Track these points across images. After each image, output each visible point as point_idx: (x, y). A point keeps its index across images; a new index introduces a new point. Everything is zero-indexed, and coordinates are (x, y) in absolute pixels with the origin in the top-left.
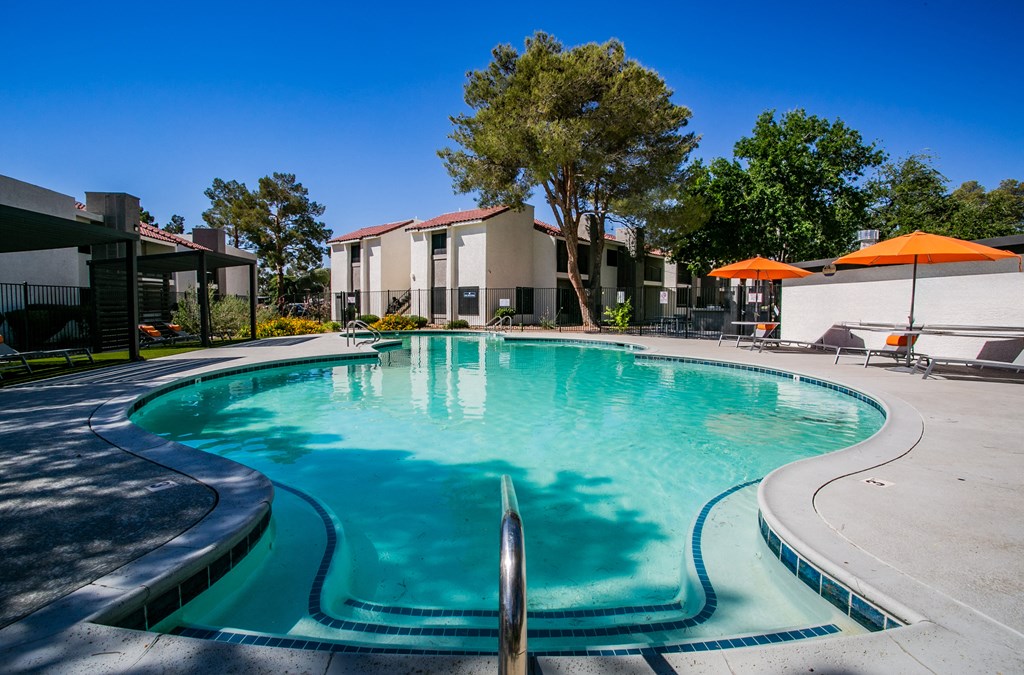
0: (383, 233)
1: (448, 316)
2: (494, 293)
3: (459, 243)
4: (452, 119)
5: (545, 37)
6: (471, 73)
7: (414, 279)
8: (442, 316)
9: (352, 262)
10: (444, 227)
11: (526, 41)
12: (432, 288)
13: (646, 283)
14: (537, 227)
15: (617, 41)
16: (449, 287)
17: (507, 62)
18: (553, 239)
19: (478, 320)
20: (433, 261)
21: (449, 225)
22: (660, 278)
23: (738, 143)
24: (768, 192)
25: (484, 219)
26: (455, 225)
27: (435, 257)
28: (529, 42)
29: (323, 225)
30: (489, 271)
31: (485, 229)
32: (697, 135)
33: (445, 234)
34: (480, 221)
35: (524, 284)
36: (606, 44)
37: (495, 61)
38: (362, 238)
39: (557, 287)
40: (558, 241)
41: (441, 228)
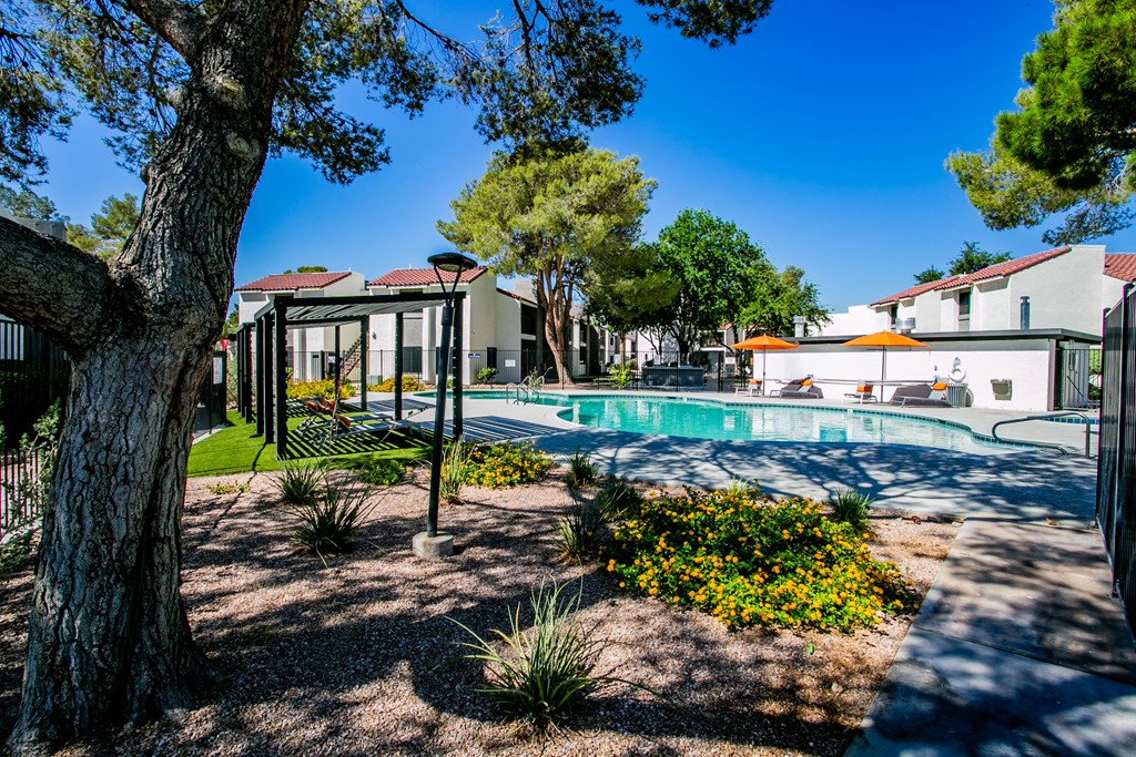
0: (327, 285)
1: (425, 376)
7: (375, 337)
8: (418, 376)
10: (422, 286)
14: (499, 291)
16: (425, 347)
18: (518, 302)
21: (428, 284)
23: (663, 230)
25: (470, 282)
27: (405, 315)
30: (471, 332)
31: (469, 290)
34: (466, 284)
35: (492, 345)
38: (297, 290)
39: (522, 348)
40: (522, 305)
41: (417, 287)
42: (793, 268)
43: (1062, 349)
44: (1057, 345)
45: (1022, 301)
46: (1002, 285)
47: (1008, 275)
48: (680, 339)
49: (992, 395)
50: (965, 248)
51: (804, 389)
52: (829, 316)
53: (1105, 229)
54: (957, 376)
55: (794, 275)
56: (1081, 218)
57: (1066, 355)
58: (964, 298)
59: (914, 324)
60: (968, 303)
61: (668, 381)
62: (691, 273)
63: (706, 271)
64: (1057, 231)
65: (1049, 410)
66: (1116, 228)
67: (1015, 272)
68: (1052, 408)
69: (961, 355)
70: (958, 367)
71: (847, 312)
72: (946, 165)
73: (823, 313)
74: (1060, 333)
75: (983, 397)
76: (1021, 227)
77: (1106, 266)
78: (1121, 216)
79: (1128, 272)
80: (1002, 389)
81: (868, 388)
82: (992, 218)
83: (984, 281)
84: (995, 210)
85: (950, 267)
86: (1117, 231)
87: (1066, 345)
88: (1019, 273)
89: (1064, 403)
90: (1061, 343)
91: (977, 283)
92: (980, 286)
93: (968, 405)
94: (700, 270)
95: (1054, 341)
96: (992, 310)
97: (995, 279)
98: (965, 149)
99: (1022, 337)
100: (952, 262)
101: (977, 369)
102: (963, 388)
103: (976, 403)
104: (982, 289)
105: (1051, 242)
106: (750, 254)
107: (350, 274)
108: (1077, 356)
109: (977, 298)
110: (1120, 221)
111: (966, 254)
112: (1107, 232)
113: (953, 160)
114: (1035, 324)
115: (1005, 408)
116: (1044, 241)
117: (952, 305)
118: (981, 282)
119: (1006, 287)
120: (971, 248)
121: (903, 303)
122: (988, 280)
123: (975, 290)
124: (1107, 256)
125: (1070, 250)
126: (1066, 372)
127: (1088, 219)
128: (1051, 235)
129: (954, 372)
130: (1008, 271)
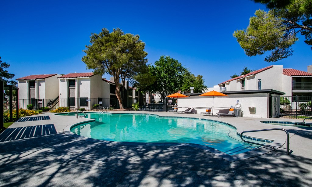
0: (46, 78)
1: (76, 107)
2: (93, 100)
3: (80, 84)
4: (87, 46)
5: (119, 30)
6: (93, 34)
7: (61, 94)
8: (74, 107)
9: (30, 87)
10: (75, 78)
11: (114, 29)
12: (69, 98)
13: (129, 96)
14: (103, 80)
15: (138, 35)
16: (76, 98)
17: (106, 34)
19: (88, 108)
20: (69, 89)
21: (77, 78)
22: (132, 95)
23: (156, 62)
24: (165, 75)
25: (90, 77)
26: (79, 78)
27: (70, 88)
28: (114, 30)
29: (7, 72)
30: (91, 93)
31: (90, 79)
32: (148, 59)
33: (75, 80)
34: (89, 77)
35: (100, 97)
36: (135, 36)
37: (102, 32)
38: (36, 79)
39: (110, 98)
40: (110, 84)
41: (73, 78)
42: (200, 75)
43: (272, 96)
44: (270, 95)
45: (259, 81)
46: (254, 77)
47: (255, 74)
48: (162, 95)
49: (249, 113)
50: (244, 69)
51: (190, 111)
52: (207, 88)
53: (284, 56)
54: (238, 106)
55: (200, 77)
56: (277, 52)
57: (273, 98)
58: (243, 82)
59: (226, 89)
60: (244, 83)
61: (156, 108)
62: (163, 74)
63: (167, 74)
64: (269, 57)
65: (268, 118)
66: (288, 56)
67: (257, 73)
68: (269, 117)
69: (239, 99)
70: (238, 103)
71: (213, 87)
72: (233, 35)
73: (206, 87)
74: (271, 91)
75: (247, 113)
76: (258, 55)
77: (283, 72)
78: (289, 51)
79: (290, 73)
80: (252, 110)
81: (209, 111)
82: (248, 52)
83: (248, 76)
84: (249, 49)
85: (241, 74)
86: (288, 57)
87: (273, 95)
88: (258, 74)
89: (273, 115)
90: (271, 95)
91: (246, 77)
92: (247, 78)
93: (241, 116)
94: (166, 74)
95: (269, 94)
96: (251, 85)
97: (252, 75)
98: (239, 29)
99: (259, 93)
100: (241, 73)
101: (244, 103)
102: (240, 110)
103: (244, 115)
104: (248, 79)
105: (267, 61)
106: (182, 69)
107: (56, 75)
108: (276, 99)
109: (246, 81)
110: (289, 53)
111: (245, 70)
112: (285, 57)
113: (235, 33)
114: (263, 88)
115: (254, 117)
116: (265, 60)
117: (240, 84)
118: (247, 77)
119: (255, 78)
120: (246, 69)
121: (227, 84)
122: (249, 76)
123: (246, 79)
124: (283, 69)
125: (273, 67)
126: (273, 104)
127: (279, 53)
128: (267, 58)
129: (237, 105)
130: (255, 73)
